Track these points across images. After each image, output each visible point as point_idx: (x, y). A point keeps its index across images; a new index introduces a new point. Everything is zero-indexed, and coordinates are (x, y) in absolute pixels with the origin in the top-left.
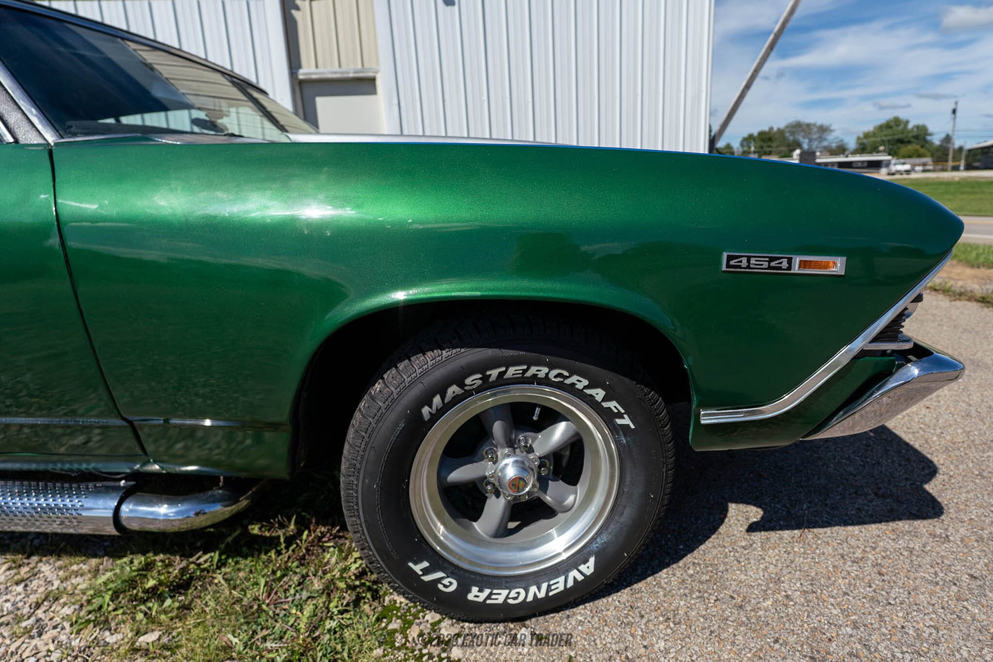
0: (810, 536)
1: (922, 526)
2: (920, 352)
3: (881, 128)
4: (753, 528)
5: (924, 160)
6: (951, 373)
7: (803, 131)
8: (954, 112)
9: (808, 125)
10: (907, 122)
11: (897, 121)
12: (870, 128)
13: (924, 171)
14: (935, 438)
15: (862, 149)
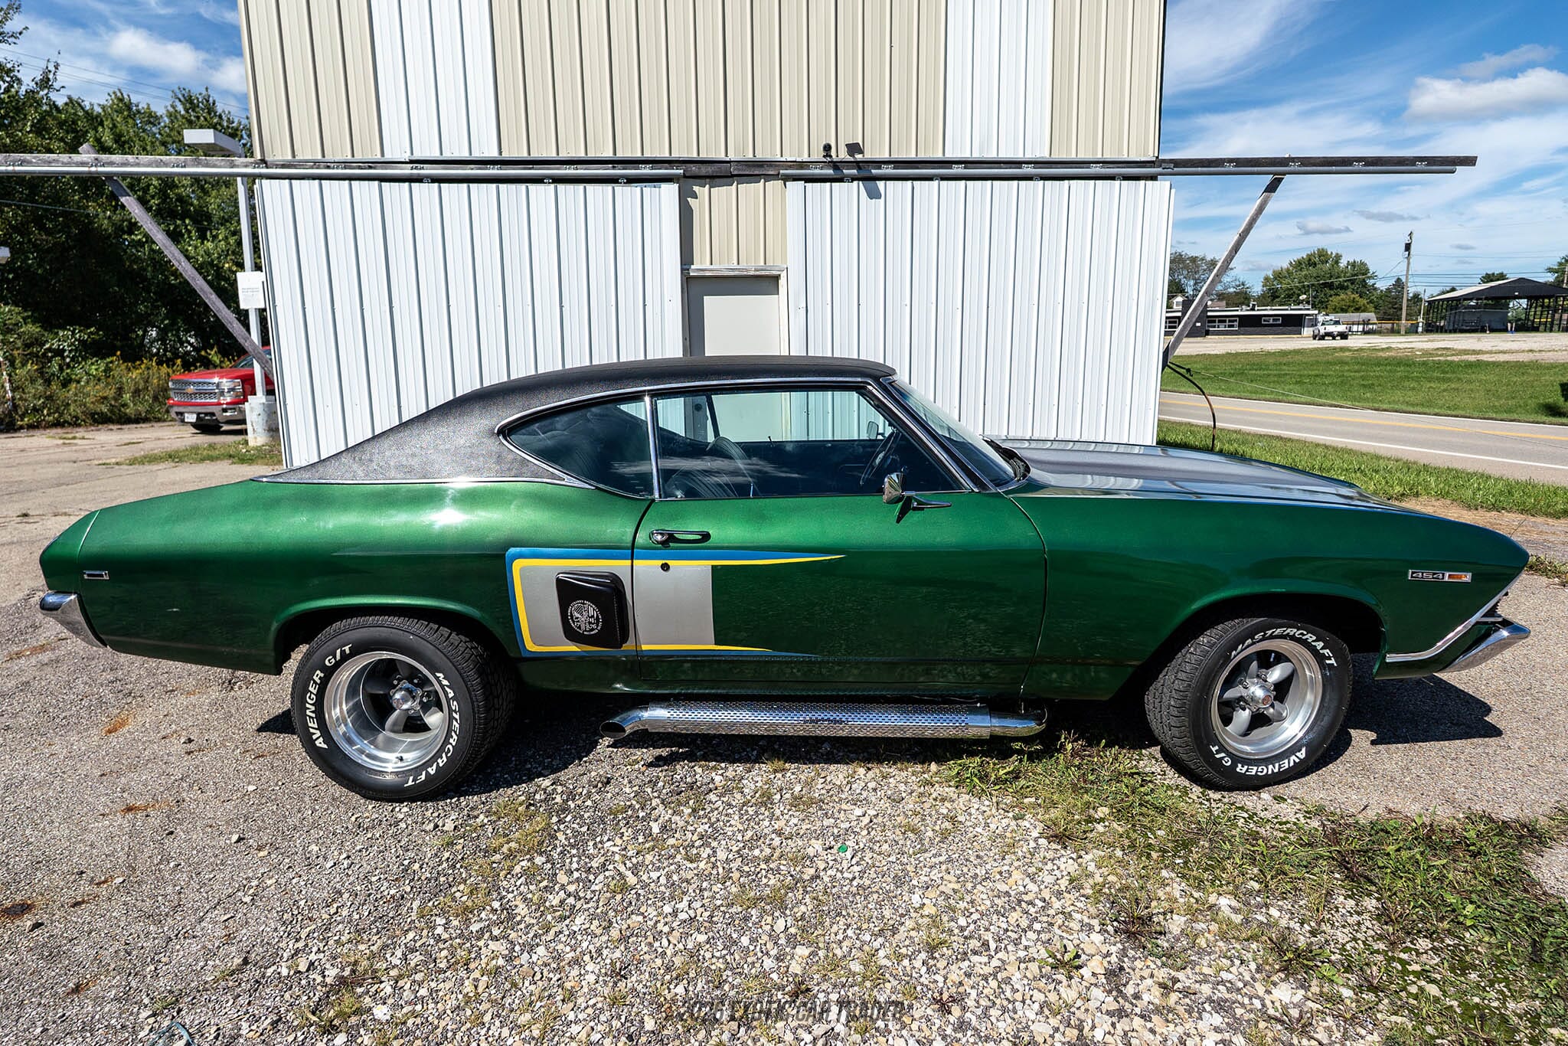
0: (1417, 747)
1: (1491, 741)
2: (1506, 623)
3: (1299, 264)
4: (1373, 743)
5: (1364, 316)
6: (1523, 634)
7: (1186, 267)
8: (1408, 247)
9: (1194, 260)
10: (1338, 257)
11: (1323, 255)
12: (1283, 263)
13: (1365, 333)
14: (1483, 687)
15: (1272, 296)
